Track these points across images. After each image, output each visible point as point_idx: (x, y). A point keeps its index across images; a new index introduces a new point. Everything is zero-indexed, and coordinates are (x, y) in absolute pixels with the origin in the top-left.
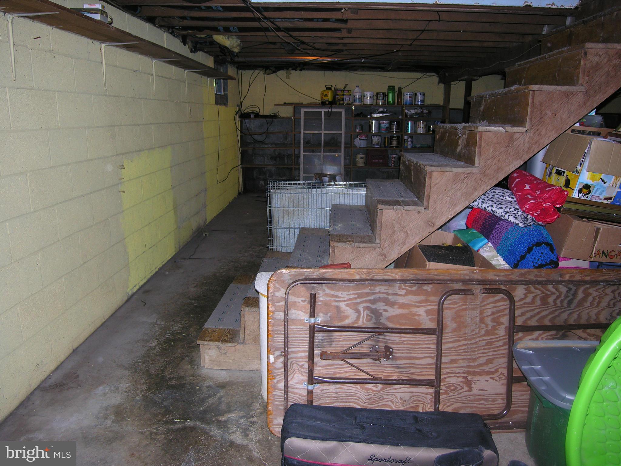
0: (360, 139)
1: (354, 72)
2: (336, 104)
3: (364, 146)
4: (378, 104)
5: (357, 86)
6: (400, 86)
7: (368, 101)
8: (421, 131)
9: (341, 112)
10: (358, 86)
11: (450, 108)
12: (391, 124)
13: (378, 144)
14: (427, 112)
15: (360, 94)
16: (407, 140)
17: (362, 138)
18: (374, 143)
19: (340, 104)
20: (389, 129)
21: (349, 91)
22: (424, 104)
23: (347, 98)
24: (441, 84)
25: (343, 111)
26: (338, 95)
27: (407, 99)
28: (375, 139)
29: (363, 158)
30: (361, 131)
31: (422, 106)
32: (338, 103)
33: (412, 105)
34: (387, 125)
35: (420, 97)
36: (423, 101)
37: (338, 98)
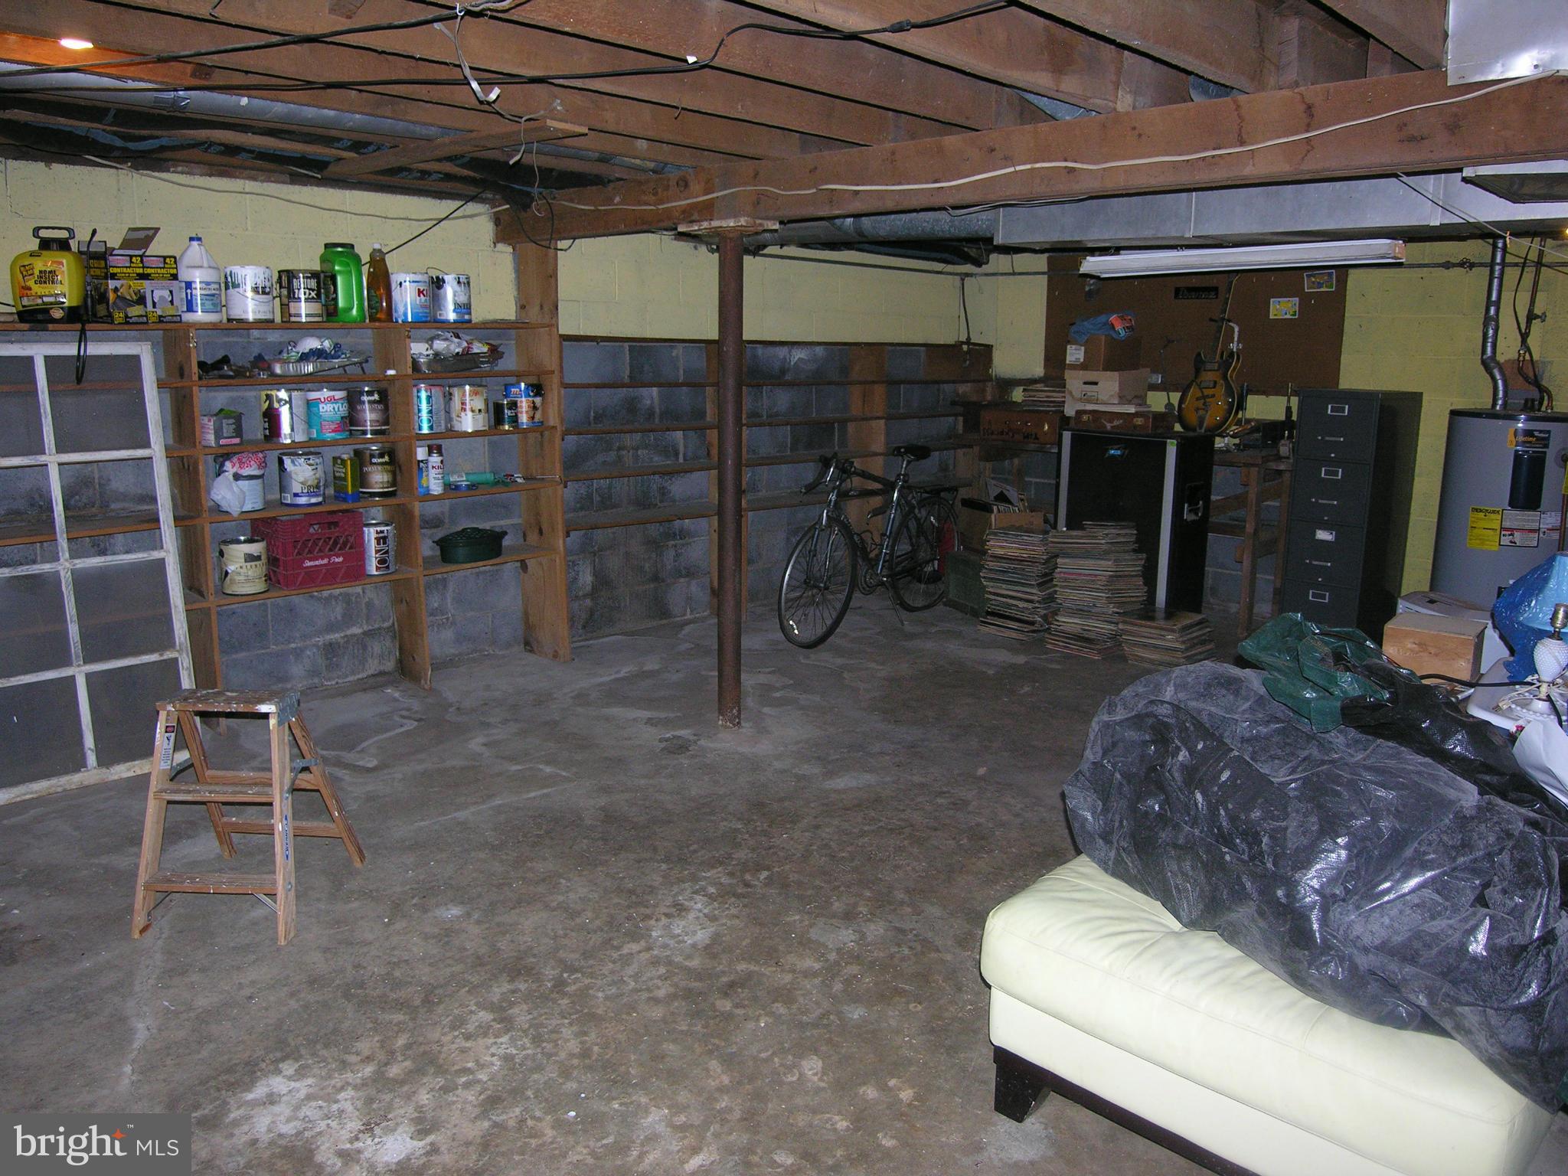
0: (237, 477)
1: (156, 174)
2: (109, 318)
3: (258, 506)
4: (293, 319)
5: (191, 239)
6: (377, 246)
7: (249, 306)
8: (468, 423)
9: (136, 359)
10: (199, 239)
11: (561, 336)
12: (353, 400)
13: (314, 489)
14: (485, 349)
15: (210, 275)
16: (426, 462)
17: (246, 472)
18: (296, 488)
19: (127, 321)
20: (351, 420)
21: (165, 258)
22: (470, 321)
23: (157, 294)
24: (500, 246)
25: (145, 353)
26: (113, 276)
27: (406, 299)
28: (302, 472)
29: (258, 558)
30: (237, 441)
31: (462, 327)
32: (119, 316)
33: (429, 322)
34: (342, 409)
35: (450, 293)
36: (464, 308)
37: (116, 290)
